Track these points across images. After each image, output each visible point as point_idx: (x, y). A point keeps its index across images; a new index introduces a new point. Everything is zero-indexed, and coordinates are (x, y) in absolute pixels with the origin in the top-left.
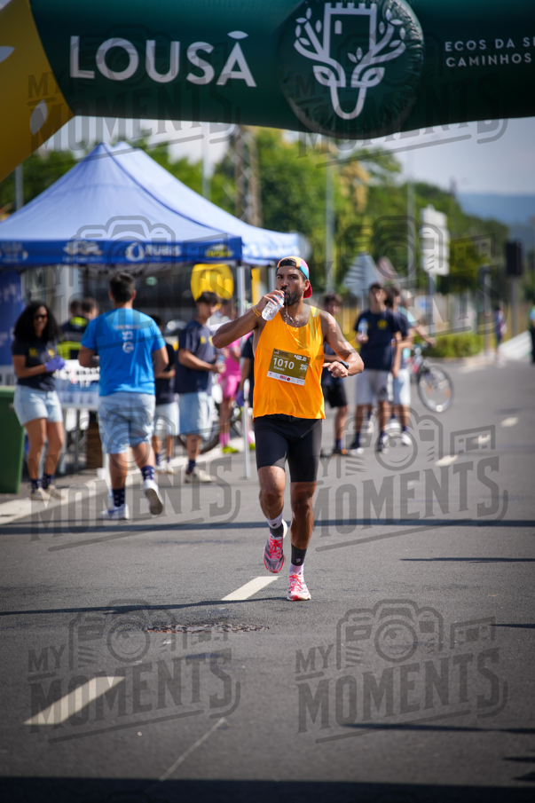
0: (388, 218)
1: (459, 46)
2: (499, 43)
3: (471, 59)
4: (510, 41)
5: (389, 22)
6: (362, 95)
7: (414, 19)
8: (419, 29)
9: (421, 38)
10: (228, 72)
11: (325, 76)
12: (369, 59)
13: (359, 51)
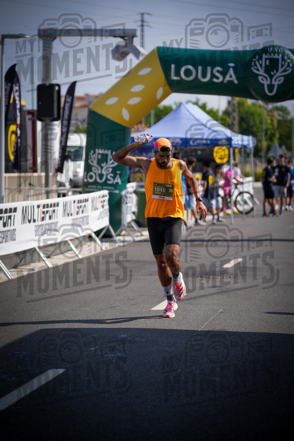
0: (285, 131)
5: (286, 61)
6: (276, 87)
10: (228, 78)
11: (263, 80)
12: (278, 74)
13: (275, 71)
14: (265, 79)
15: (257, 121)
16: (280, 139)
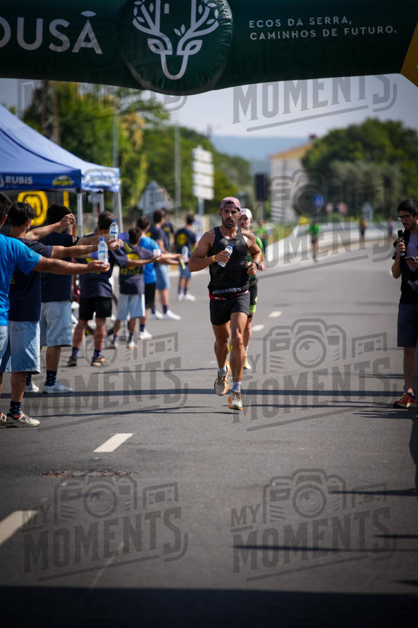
0: (159, 155)
1: (260, 24)
2: (290, 22)
3: (269, 34)
4: (300, 20)
5: (206, 5)
6: (185, 61)
7: (225, 3)
8: (229, 10)
9: (230, 18)
10: (81, 44)
11: (156, 46)
12: (190, 34)
13: (183, 28)
14: (161, 46)
15: (101, 134)
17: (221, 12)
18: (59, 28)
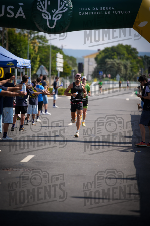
0: (44, 55)
1: (83, 9)
2: (93, 9)
3: (86, 13)
4: (97, 8)
5: (63, 2)
6: (55, 22)
7: (70, 1)
8: (71, 4)
9: (72, 6)
10: (18, 15)
11: (45, 16)
12: (57, 12)
13: (55, 10)
14: (47, 16)
15: (23, 47)
16: (41, 61)
17: (69, 5)
18: (10, 9)
